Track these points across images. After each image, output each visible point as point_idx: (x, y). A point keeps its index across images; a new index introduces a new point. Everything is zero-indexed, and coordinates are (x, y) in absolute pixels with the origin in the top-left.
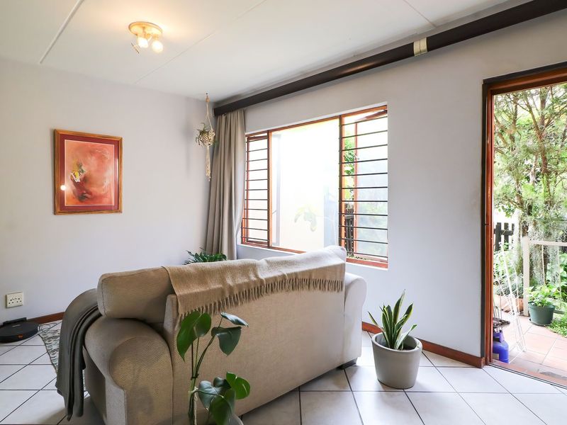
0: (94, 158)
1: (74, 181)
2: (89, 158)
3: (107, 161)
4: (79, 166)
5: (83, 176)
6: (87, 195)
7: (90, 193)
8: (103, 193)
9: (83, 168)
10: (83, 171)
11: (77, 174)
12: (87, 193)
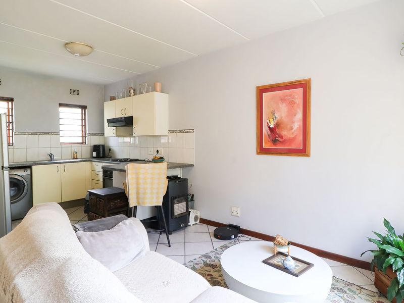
0: (284, 104)
1: (269, 127)
2: (280, 105)
3: (295, 105)
4: (273, 114)
5: (276, 122)
6: (279, 139)
7: (282, 137)
8: (292, 136)
9: (276, 115)
10: (276, 117)
11: (271, 120)
12: (279, 137)
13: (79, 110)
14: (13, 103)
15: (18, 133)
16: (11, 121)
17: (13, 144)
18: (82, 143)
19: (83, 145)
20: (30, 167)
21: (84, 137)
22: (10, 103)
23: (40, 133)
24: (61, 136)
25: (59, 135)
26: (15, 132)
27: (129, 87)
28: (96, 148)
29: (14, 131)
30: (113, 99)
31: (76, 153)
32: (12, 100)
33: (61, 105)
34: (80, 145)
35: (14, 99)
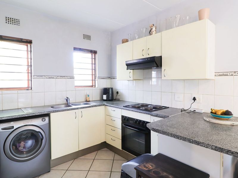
13: (89, 55)
14: (32, 45)
15: (36, 77)
16: (30, 65)
17: (32, 88)
18: (92, 86)
19: (93, 88)
20: (48, 115)
21: (94, 80)
22: (29, 45)
23: (57, 77)
24: (75, 79)
25: (74, 78)
26: (34, 76)
27: (151, 24)
28: (106, 91)
29: (33, 74)
30: (125, 41)
31: (89, 96)
32: (30, 42)
33: (75, 49)
34: (91, 88)
35: (33, 42)
